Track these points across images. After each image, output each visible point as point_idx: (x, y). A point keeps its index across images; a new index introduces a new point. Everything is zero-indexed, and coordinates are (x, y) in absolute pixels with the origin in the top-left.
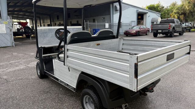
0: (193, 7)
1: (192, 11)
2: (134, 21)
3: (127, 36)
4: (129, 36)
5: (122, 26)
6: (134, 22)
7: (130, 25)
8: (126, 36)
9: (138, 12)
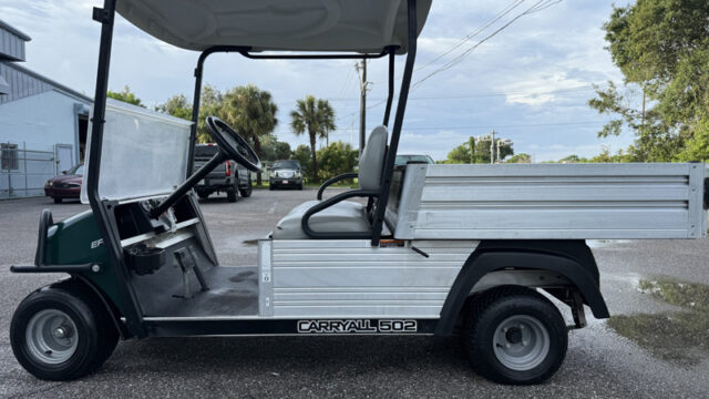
0: (247, 117)
1: (245, 128)
2: (70, 147)
3: (58, 201)
4: (64, 200)
5: (20, 162)
6: (68, 151)
7: (52, 159)
8: (53, 200)
9: (82, 113)
